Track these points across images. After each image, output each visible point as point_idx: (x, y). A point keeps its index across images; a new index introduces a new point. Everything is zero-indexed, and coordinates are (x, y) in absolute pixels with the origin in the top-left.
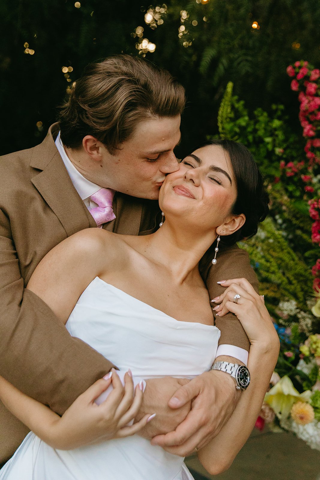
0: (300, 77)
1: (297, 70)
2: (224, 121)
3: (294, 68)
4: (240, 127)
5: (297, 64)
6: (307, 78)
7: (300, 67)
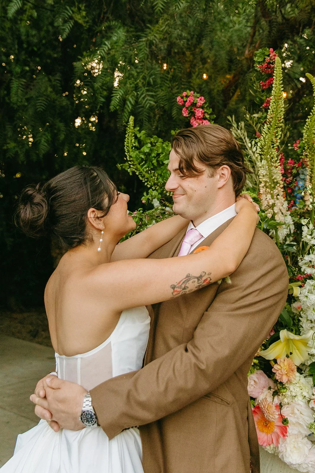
0: (187, 104)
1: (185, 99)
2: (131, 150)
3: (182, 98)
4: (145, 154)
5: (184, 94)
6: (194, 105)
7: (187, 96)
